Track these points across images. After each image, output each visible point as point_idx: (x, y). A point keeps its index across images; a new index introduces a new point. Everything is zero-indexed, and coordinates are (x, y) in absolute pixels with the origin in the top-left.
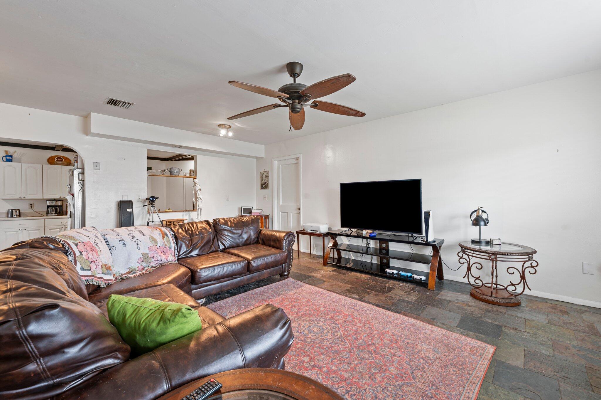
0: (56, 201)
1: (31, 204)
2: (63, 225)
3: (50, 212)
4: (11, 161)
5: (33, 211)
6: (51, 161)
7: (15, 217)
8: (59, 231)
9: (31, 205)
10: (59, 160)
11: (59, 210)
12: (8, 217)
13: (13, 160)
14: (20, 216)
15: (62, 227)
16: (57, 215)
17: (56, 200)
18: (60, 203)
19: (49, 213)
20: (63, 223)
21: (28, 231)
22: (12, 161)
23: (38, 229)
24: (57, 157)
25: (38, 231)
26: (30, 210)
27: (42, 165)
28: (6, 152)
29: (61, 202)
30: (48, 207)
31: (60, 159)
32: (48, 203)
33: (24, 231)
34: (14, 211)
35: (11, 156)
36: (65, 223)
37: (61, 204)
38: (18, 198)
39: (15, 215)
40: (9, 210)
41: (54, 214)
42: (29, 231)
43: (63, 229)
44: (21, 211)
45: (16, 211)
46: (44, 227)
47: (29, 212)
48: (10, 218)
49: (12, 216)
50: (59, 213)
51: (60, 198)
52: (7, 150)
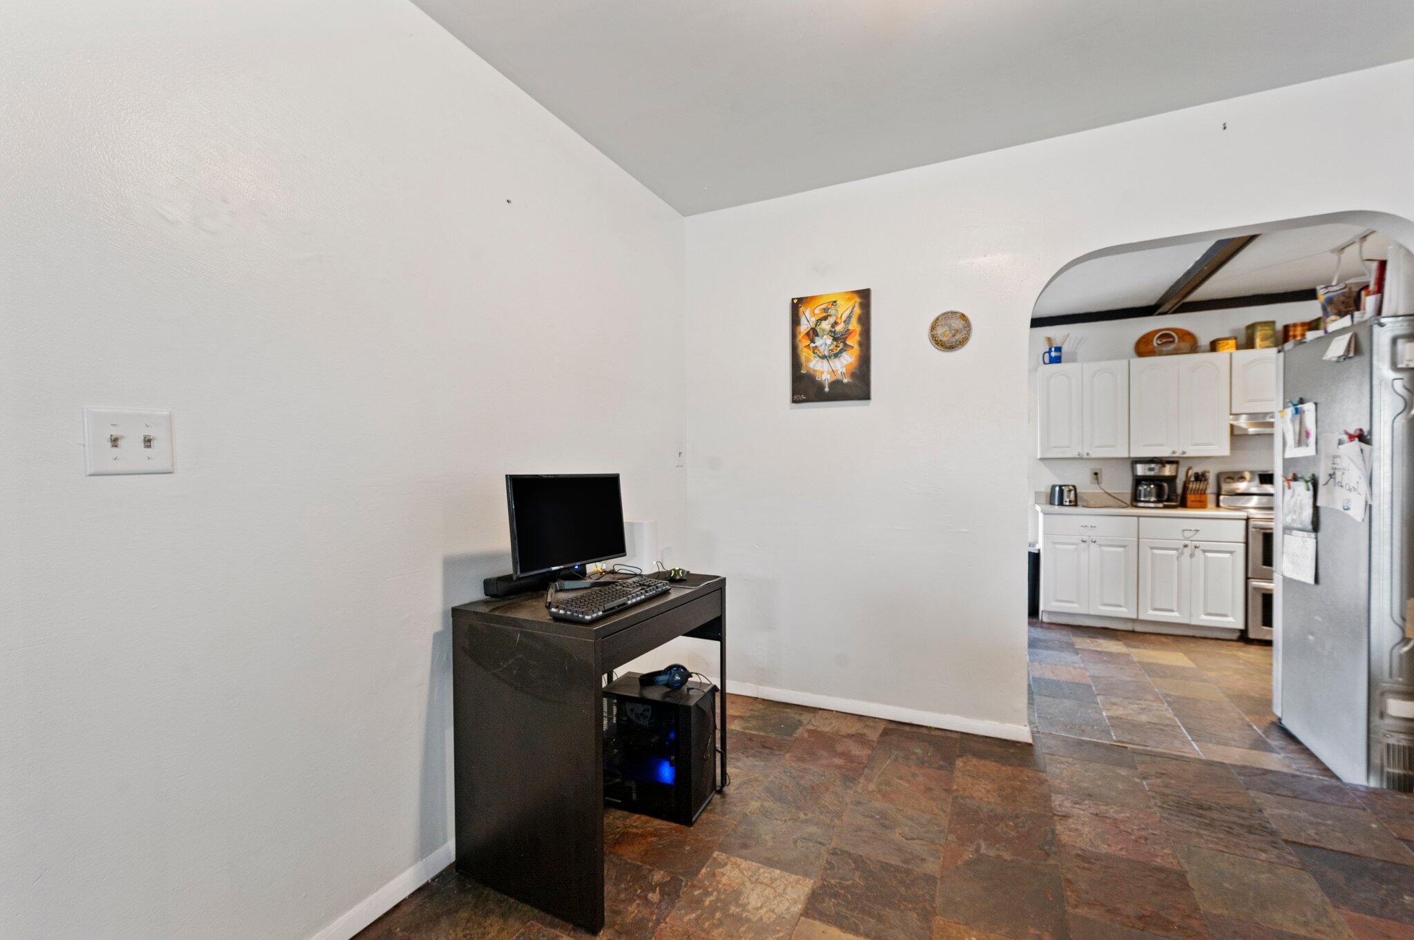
0: (1159, 465)
1: (1096, 471)
2: (1187, 539)
3: (1145, 496)
4: (1057, 360)
5: (1101, 491)
6: (1144, 348)
7: (1066, 506)
8: (1175, 557)
9: (1096, 474)
10: (1164, 340)
11: (1169, 489)
12: (1052, 503)
13: (1063, 358)
14: (1076, 505)
15: (1186, 546)
16: (1165, 507)
17: (1162, 462)
18: (1168, 471)
19: (1140, 497)
20: (1187, 534)
21: (1101, 545)
22: (1060, 362)
23: (1122, 544)
24: (1158, 335)
25: (1121, 549)
26: (1095, 489)
27: (1129, 361)
28: (1049, 339)
29: (1174, 466)
30: (1138, 481)
31: (1166, 336)
32: (1141, 470)
33: (1093, 545)
34: (1066, 490)
35: (1058, 349)
36: (1192, 533)
37: (1174, 474)
38: (1076, 455)
39: (1066, 499)
40: (1053, 487)
41: (1153, 502)
42: (1103, 548)
43: (1187, 551)
44: (1078, 491)
45: (1070, 491)
46: (1136, 539)
47: (1094, 495)
48: (1056, 508)
49: (1061, 503)
50: (1169, 500)
51: (1171, 455)
52: (1048, 336)
